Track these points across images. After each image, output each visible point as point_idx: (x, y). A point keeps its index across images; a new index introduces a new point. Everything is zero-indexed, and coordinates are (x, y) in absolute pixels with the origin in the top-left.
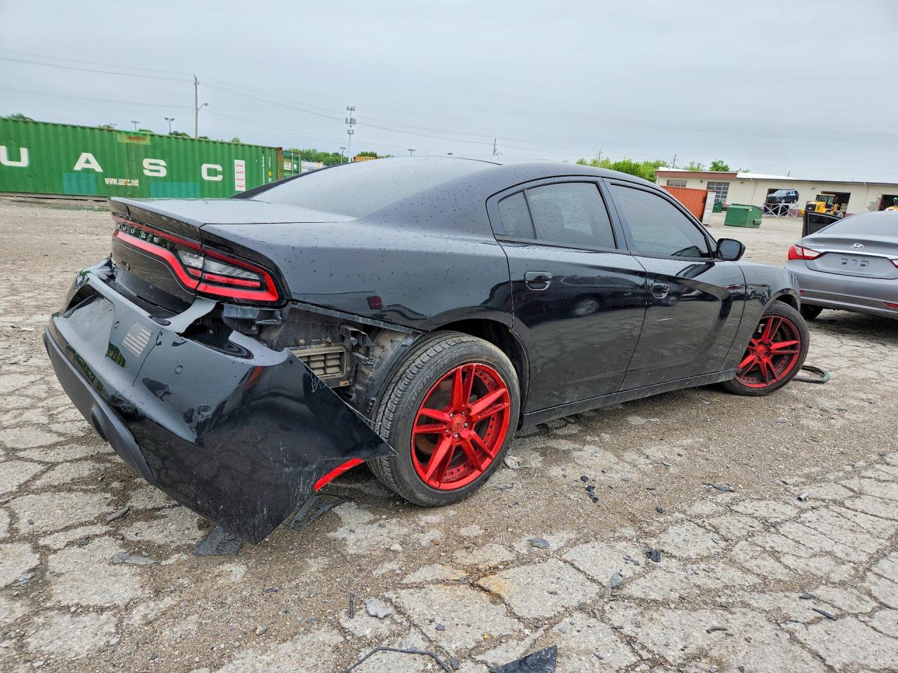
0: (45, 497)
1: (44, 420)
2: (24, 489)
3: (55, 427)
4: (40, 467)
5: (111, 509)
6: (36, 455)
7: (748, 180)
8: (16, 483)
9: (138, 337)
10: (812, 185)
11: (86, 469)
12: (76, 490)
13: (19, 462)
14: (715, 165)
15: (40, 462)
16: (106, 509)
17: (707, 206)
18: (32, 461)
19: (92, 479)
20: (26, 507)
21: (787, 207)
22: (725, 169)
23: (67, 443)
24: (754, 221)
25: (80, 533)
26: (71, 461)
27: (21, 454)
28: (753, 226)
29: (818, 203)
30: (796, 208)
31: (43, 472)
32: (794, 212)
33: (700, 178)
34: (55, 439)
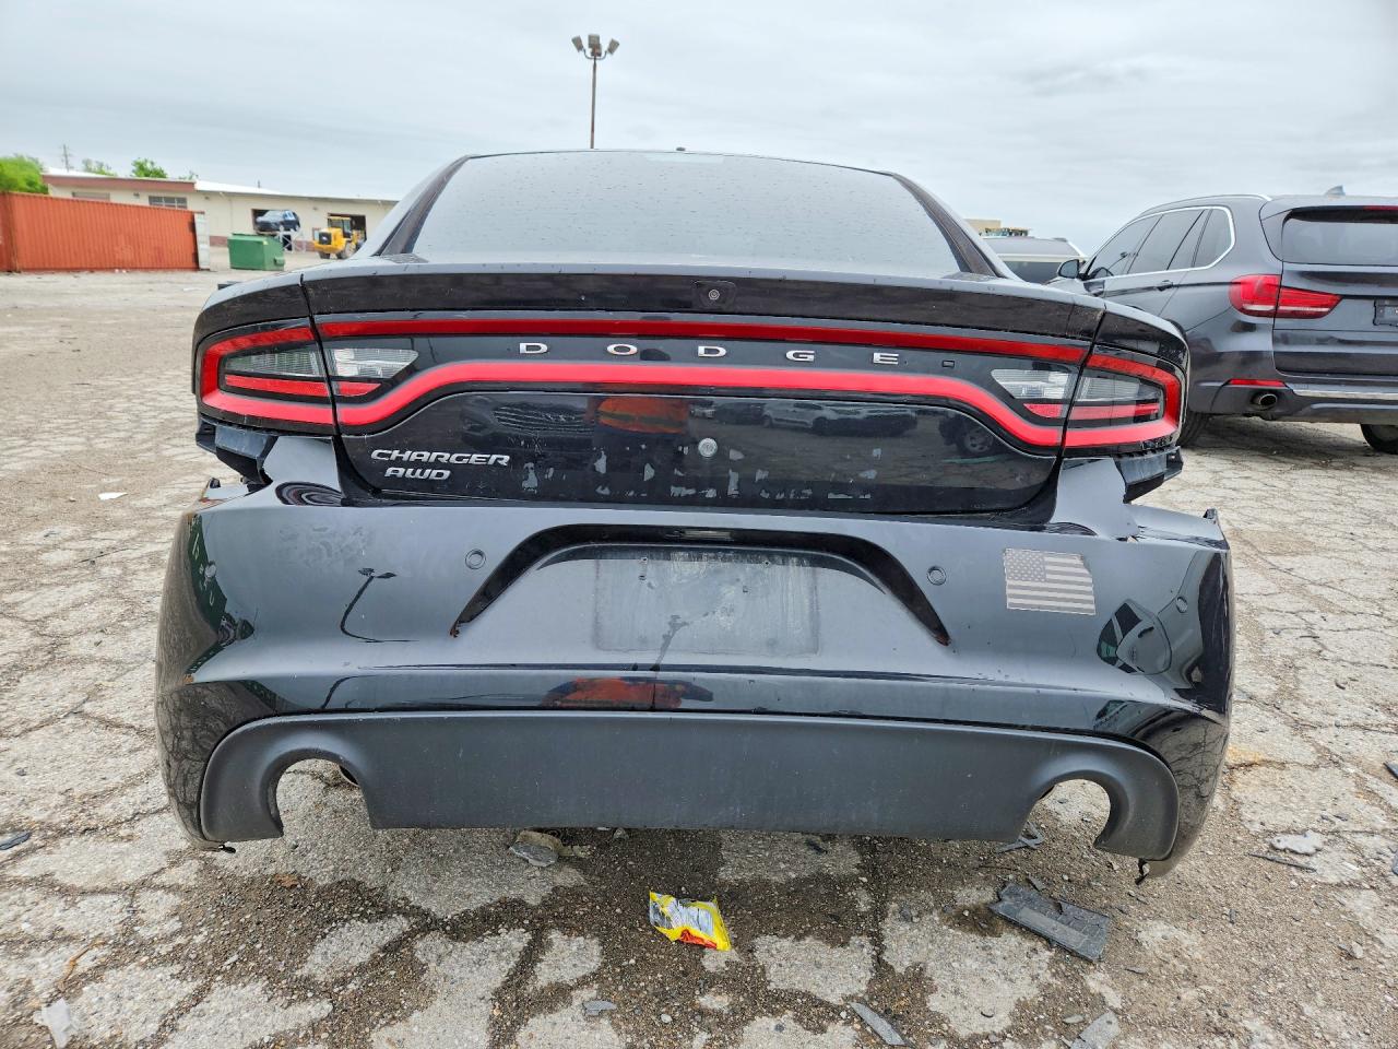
7: (215, 194)
9: (1048, 576)
10: (312, 205)
14: (141, 167)
17: (199, 239)
21: (289, 237)
22: (160, 174)
24: (275, 261)
28: (275, 268)
29: (333, 231)
30: (300, 239)
32: (300, 244)
33: (135, 189)
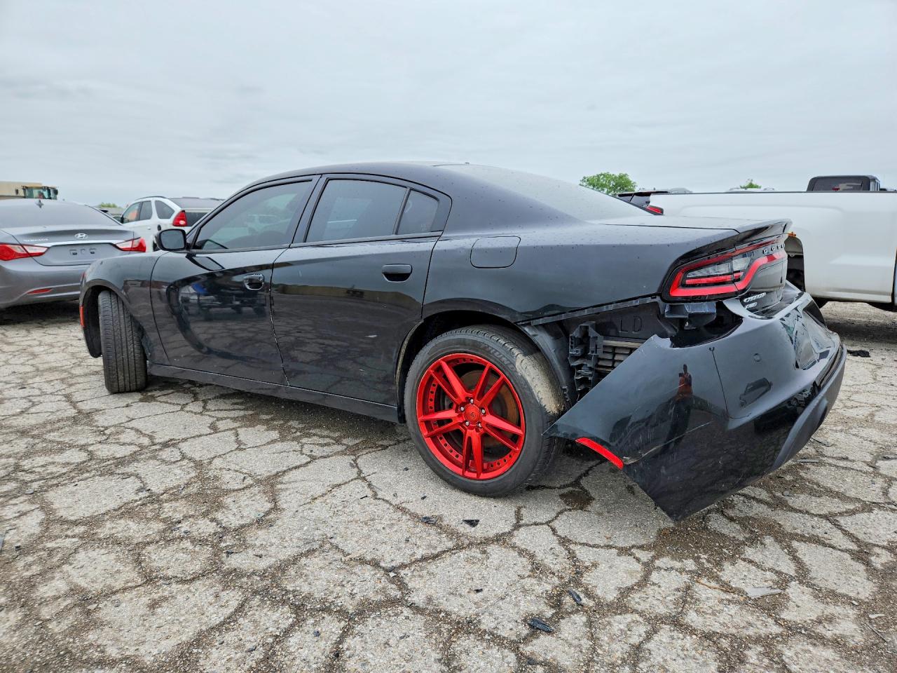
0: (852, 494)
1: (794, 590)
2: (868, 507)
3: (788, 568)
4: (842, 521)
5: (809, 466)
6: (838, 539)
8: (872, 516)
11: (799, 500)
12: (823, 487)
13: (861, 536)
15: (839, 527)
16: (813, 468)
18: (846, 533)
19: (803, 489)
20: (872, 493)
23: (794, 537)
25: (842, 464)
26: (807, 512)
27: (854, 547)
31: (841, 514)
34: (802, 549)
